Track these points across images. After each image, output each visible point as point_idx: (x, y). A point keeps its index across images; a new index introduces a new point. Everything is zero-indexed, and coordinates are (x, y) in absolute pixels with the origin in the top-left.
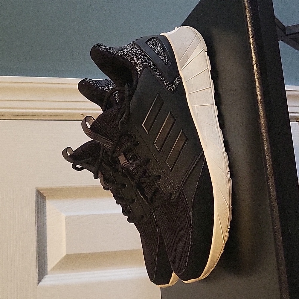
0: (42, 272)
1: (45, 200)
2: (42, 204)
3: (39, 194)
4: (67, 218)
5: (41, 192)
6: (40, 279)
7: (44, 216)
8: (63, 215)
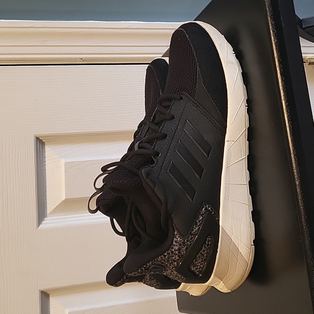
0: (41, 215)
1: (45, 145)
2: (41, 150)
3: (38, 141)
4: (66, 164)
5: (40, 138)
6: (39, 222)
7: (44, 161)
8: (63, 161)
